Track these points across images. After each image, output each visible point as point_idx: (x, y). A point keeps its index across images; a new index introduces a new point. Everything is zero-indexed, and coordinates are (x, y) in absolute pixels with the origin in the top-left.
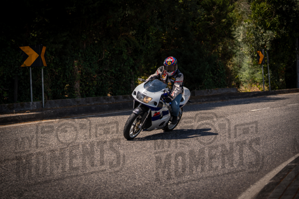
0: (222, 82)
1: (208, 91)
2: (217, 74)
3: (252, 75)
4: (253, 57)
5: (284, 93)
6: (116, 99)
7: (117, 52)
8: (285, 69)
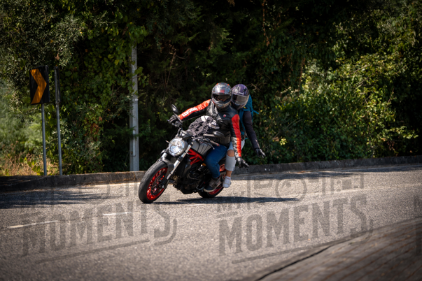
3: (16, 132)
4: (18, 85)
8: (101, 118)
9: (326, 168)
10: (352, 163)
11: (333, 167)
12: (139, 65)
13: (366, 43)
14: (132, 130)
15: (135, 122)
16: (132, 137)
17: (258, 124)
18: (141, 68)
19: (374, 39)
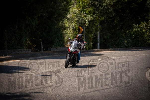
0: (62, 44)
1: (57, 48)
2: (59, 39)
5: (95, 52)
6: (21, 51)
7: (21, 26)
8: (92, 37)
9: (139, 49)
10: (145, 48)
11: (141, 49)
12: (100, 25)
13: (146, 19)
14: (98, 40)
15: (99, 39)
16: (98, 42)
17: (123, 38)
18: (100, 26)
19: (148, 17)
